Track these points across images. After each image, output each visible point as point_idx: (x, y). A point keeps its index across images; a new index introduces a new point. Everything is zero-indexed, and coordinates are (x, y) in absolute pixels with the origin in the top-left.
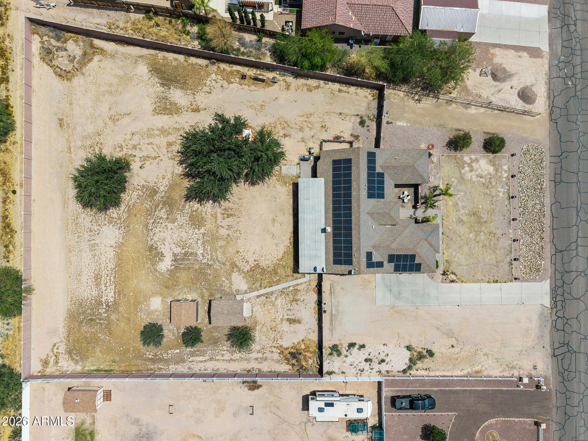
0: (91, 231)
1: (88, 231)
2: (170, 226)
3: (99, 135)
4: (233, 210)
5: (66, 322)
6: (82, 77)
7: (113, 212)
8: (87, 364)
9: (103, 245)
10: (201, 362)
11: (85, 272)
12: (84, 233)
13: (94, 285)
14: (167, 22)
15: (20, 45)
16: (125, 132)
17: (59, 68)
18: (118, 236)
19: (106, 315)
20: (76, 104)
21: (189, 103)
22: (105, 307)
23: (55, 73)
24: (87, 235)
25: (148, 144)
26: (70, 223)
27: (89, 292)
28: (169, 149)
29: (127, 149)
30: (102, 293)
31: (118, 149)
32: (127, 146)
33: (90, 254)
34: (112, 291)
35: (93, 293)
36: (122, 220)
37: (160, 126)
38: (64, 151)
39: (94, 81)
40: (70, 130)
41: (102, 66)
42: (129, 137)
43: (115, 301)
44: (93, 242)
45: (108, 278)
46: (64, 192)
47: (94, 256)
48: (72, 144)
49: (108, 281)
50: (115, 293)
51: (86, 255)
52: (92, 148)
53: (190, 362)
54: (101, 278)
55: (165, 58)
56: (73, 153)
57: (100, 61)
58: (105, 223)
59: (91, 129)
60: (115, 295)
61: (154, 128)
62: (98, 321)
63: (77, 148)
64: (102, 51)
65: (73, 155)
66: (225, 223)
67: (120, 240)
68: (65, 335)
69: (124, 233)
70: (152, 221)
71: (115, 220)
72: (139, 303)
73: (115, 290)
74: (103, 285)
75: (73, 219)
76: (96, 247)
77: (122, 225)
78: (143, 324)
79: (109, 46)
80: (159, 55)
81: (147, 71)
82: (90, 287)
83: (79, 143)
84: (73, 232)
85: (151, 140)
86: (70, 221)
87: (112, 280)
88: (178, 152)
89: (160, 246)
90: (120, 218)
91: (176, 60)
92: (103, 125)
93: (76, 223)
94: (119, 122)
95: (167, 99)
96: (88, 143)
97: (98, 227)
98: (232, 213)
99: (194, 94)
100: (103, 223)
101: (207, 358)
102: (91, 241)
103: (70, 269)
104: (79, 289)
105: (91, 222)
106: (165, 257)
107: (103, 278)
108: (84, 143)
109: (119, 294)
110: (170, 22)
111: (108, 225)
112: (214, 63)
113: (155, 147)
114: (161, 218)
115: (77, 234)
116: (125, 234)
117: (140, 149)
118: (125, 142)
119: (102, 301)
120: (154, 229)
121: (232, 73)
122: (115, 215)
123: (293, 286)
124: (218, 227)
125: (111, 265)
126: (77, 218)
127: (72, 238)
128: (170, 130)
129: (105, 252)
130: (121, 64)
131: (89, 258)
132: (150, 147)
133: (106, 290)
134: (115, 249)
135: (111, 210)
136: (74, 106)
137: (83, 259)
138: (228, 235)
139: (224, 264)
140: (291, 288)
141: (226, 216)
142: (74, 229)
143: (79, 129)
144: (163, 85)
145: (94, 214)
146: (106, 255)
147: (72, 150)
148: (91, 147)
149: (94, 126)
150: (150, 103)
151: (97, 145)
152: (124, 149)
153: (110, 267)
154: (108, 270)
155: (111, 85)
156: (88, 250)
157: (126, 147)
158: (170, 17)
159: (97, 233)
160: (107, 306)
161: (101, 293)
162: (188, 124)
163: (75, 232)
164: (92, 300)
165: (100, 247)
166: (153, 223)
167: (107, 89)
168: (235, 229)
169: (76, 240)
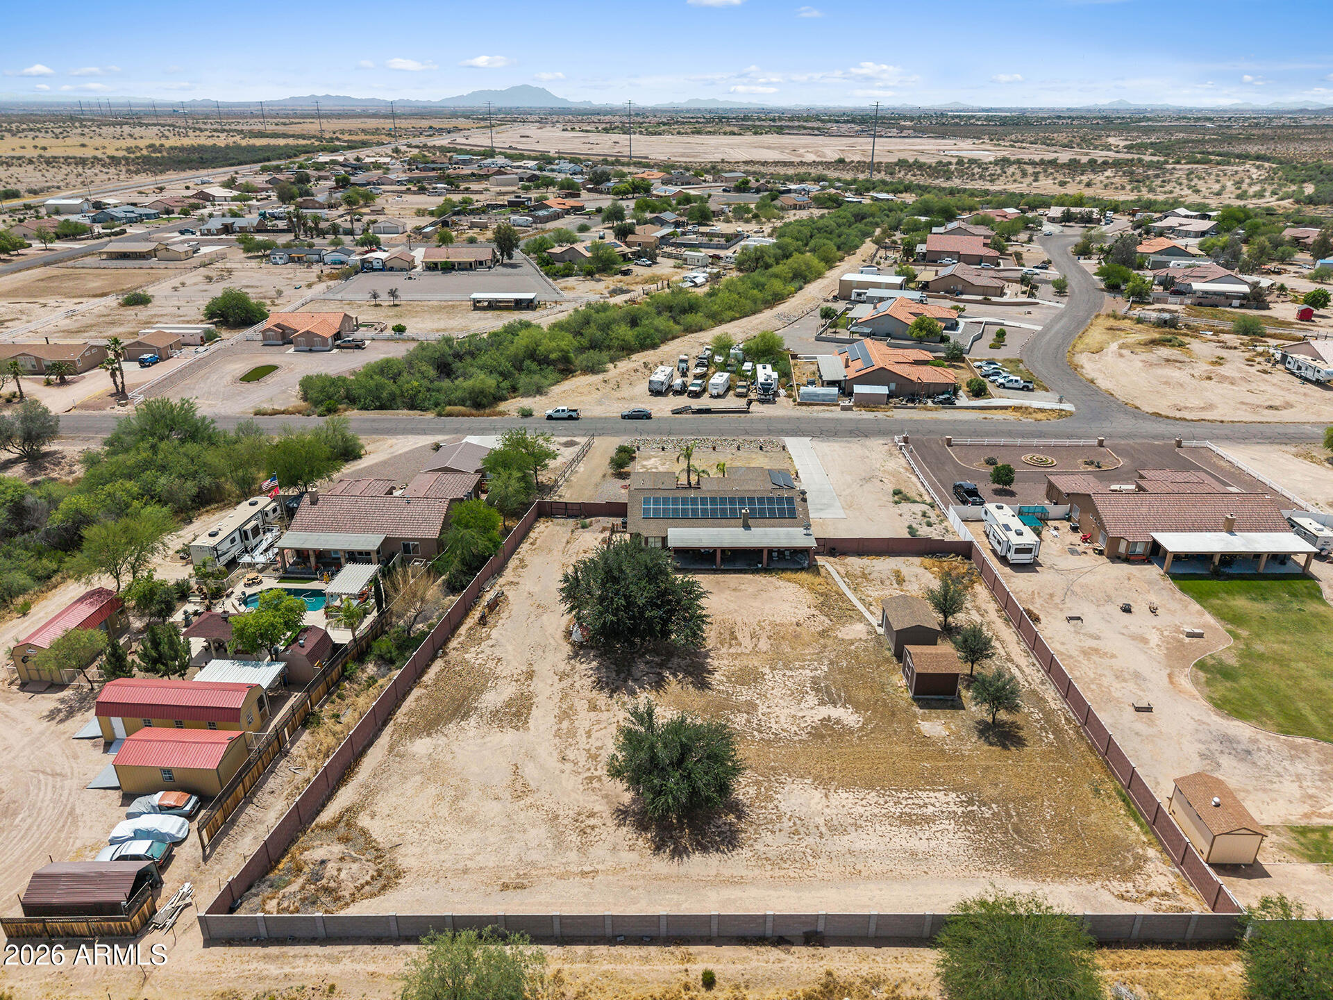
0: (796, 833)
1: (796, 838)
2: (762, 709)
3: (557, 817)
4: (722, 631)
5: (1049, 879)
6: (402, 850)
7: (744, 794)
8: (1132, 837)
9: (827, 811)
10: (1022, 672)
11: (904, 842)
12: (803, 845)
13: (930, 828)
14: (338, 700)
15: (261, 965)
16: (557, 772)
17: (363, 887)
18: (801, 786)
19: (994, 806)
20: (468, 862)
21: (514, 683)
22: (975, 808)
23: (373, 895)
24: (810, 840)
25: (589, 736)
26: (783, 872)
27: (950, 836)
28: (603, 708)
29: (596, 770)
30: (943, 812)
31: (596, 784)
32: (589, 769)
33: (854, 834)
34: (932, 794)
35: (950, 828)
36: (761, 778)
37: (552, 720)
38: (590, 884)
39: (419, 826)
40: (535, 873)
41: (388, 812)
42: (568, 766)
43: (955, 790)
44: (823, 829)
45: (904, 802)
46: (702, 884)
47: (857, 827)
48: (574, 868)
49: (910, 801)
50: (934, 791)
51: (858, 841)
52: (588, 831)
53: (1030, 684)
54: (910, 815)
55: (411, 713)
56: (597, 867)
57: (373, 816)
58: (771, 806)
59: (539, 833)
60: (940, 790)
61: (555, 728)
62: (1015, 819)
63: (585, 859)
64: (351, 811)
65: (600, 867)
66: (747, 643)
67: (809, 781)
68: (1084, 881)
69: (790, 776)
70: (756, 733)
71: (763, 789)
72: (943, 751)
73: (929, 790)
74: (924, 810)
75: (770, 867)
76: (836, 823)
77: (773, 779)
78: (986, 747)
79: (345, 797)
80: (399, 720)
81: (428, 739)
82: (938, 835)
83: (573, 855)
84: (805, 867)
85: (581, 732)
86: (777, 873)
87: (904, 795)
88: (611, 697)
89: (809, 723)
90: (758, 783)
91: (418, 699)
92: (531, 813)
93: (781, 862)
94: (531, 783)
95: (497, 711)
96: (574, 838)
97: (785, 819)
98: (728, 632)
99: (497, 678)
100: (773, 811)
101: (1010, 665)
102: (821, 833)
103: (903, 872)
104: (951, 854)
105: (773, 832)
106: (829, 717)
107: (907, 810)
108: (573, 845)
109: (934, 783)
110: (341, 697)
111: (776, 802)
112: (445, 653)
113: (596, 728)
114: (748, 721)
115: (810, 858)
116: (792, 774)
117: (599, 748)
118: (580, 773)
119: (963, 812)
120: (773, 730)
121: (469, 636)
122: (752, 791)
123: (842, 577)
124: (755, 651)
125: (872, 797)
126: (768, 859)
127: (821, 869)
128: (564, 706)
129: (843, 806)
130: (395, 778)
131: (865, 836)
132: (594, 734)
133: (933, 805)
134: (832, 791)
135: (741, 797)
136: (470, 864)
137: (871, 848)
138: (769, 637)
139: (825, 646)
140: (846, 580)
141: (733, 642)
142: (798, 865)
143: (535, 856)
144: (466, 716)
145: (754, 827)
146: (850, 806)
147: (587, 868)
148: (585, 833)
149: (533, 827)
150: (500, 734)
151: (582, 822)
152: (596, 773)
153: (876, 799)
154: (886, 803)
155: (440, 797)
156: (846, 838)
157: (592, 770)
158: (331, 694)
159: (798, 822)
160: (971, 802)
161: (946, 814)
162: (555, 684)
163: (806, 862)
164: (966, 830)
165: (834, 817)
166: (760, 732)
167: (447, 804)
168: (758, 628)
169: (823, 860)
